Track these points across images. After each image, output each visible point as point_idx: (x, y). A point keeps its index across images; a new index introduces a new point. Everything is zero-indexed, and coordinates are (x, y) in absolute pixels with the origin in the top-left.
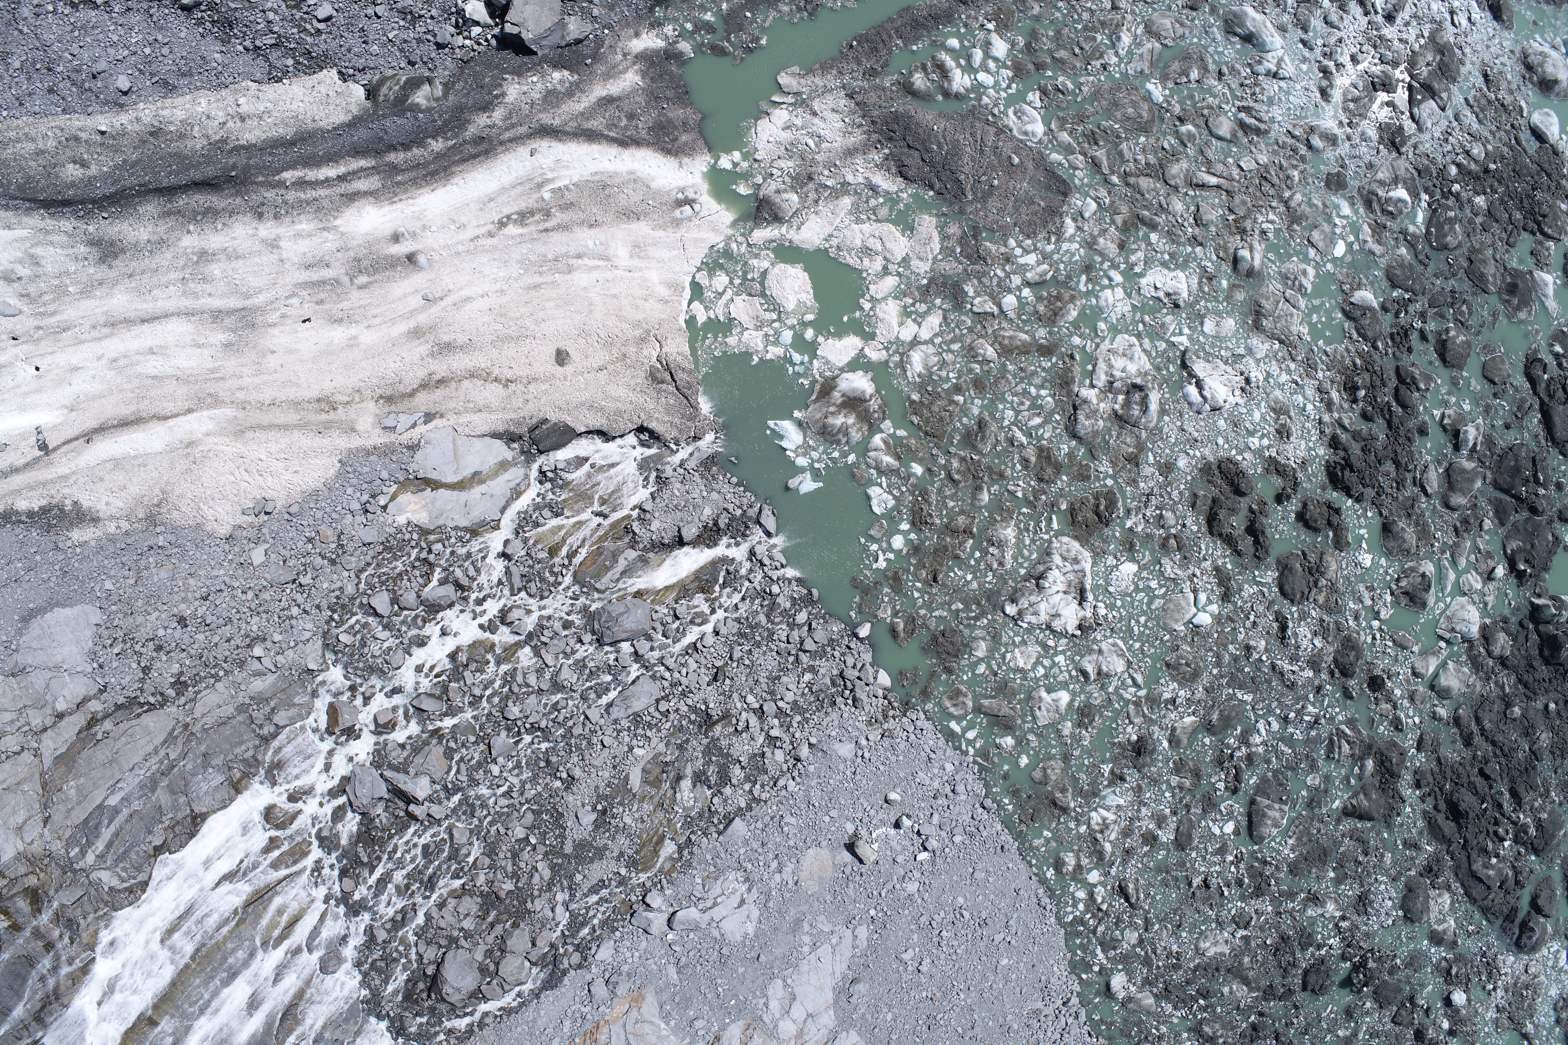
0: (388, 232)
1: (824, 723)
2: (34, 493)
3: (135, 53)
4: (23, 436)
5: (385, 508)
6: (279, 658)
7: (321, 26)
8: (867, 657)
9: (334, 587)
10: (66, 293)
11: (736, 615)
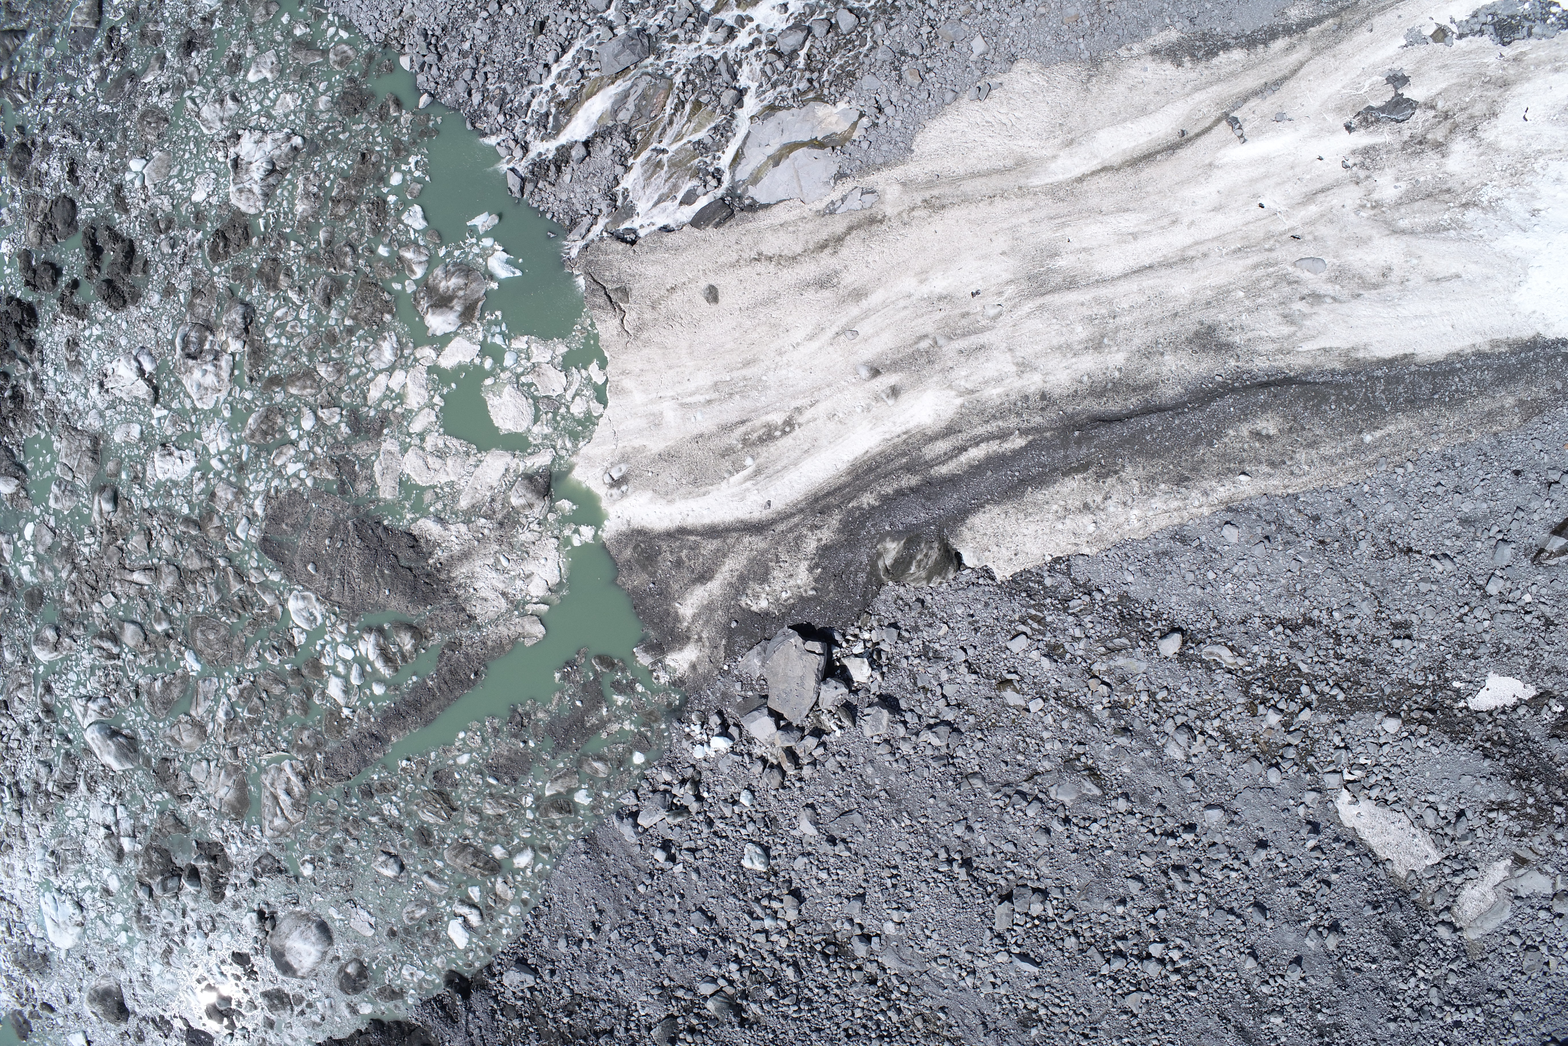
0: (904, 397)
1: (448, 8)
2: (1229, 69)
3: (1225, 572)
4: (1259, 132)
5: (862, 115)
7: (1021, 628)
8: (421, 78)
9: (897, 29)
10: (1247, 290)
11: (532, 87)
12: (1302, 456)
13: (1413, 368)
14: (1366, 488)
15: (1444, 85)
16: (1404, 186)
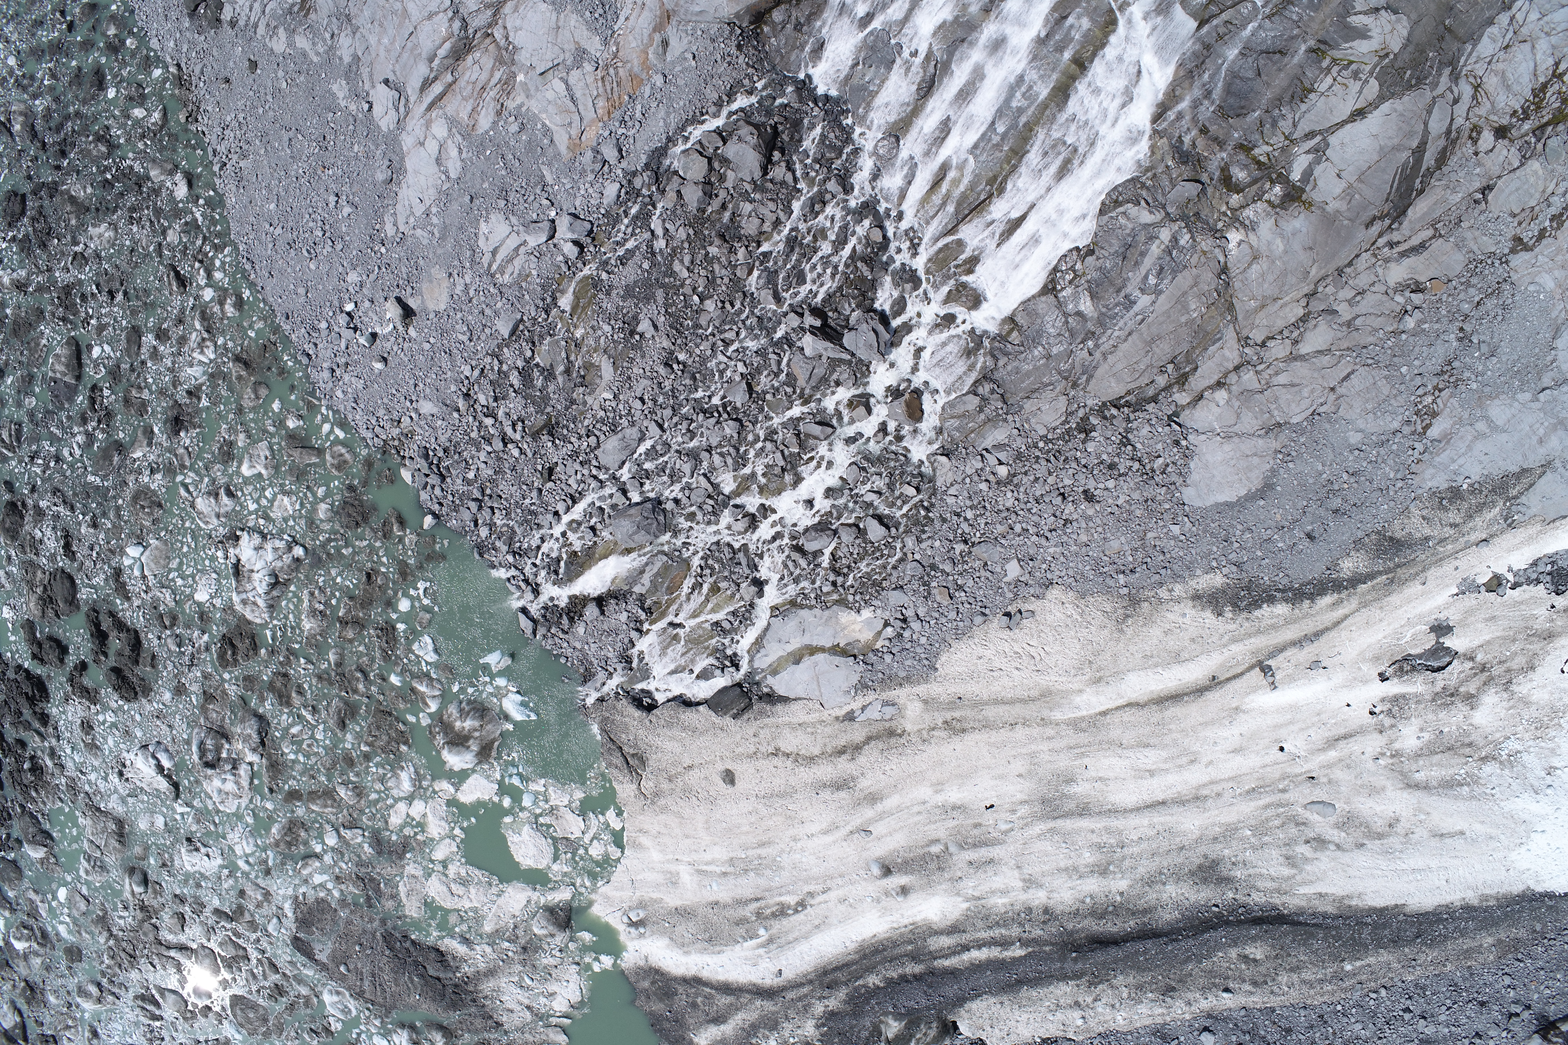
0: (913, 897)
1: (449, 432)
2: (1269, 622)
4: (1291, 679)
5: (886, 624)
6: (980, 465)
8: (424, 496)
9: (929, 542)
10: (1254, 829)
11: (542, 531)
12: (1283, 978)
13: (1401, 918)
14: (1339, 1008)
15: (1487, 637)
16: (1426, 736)
